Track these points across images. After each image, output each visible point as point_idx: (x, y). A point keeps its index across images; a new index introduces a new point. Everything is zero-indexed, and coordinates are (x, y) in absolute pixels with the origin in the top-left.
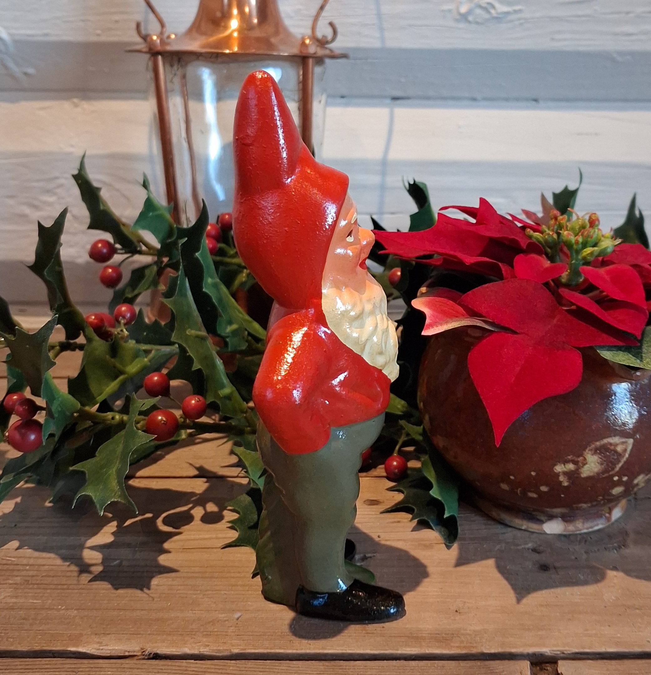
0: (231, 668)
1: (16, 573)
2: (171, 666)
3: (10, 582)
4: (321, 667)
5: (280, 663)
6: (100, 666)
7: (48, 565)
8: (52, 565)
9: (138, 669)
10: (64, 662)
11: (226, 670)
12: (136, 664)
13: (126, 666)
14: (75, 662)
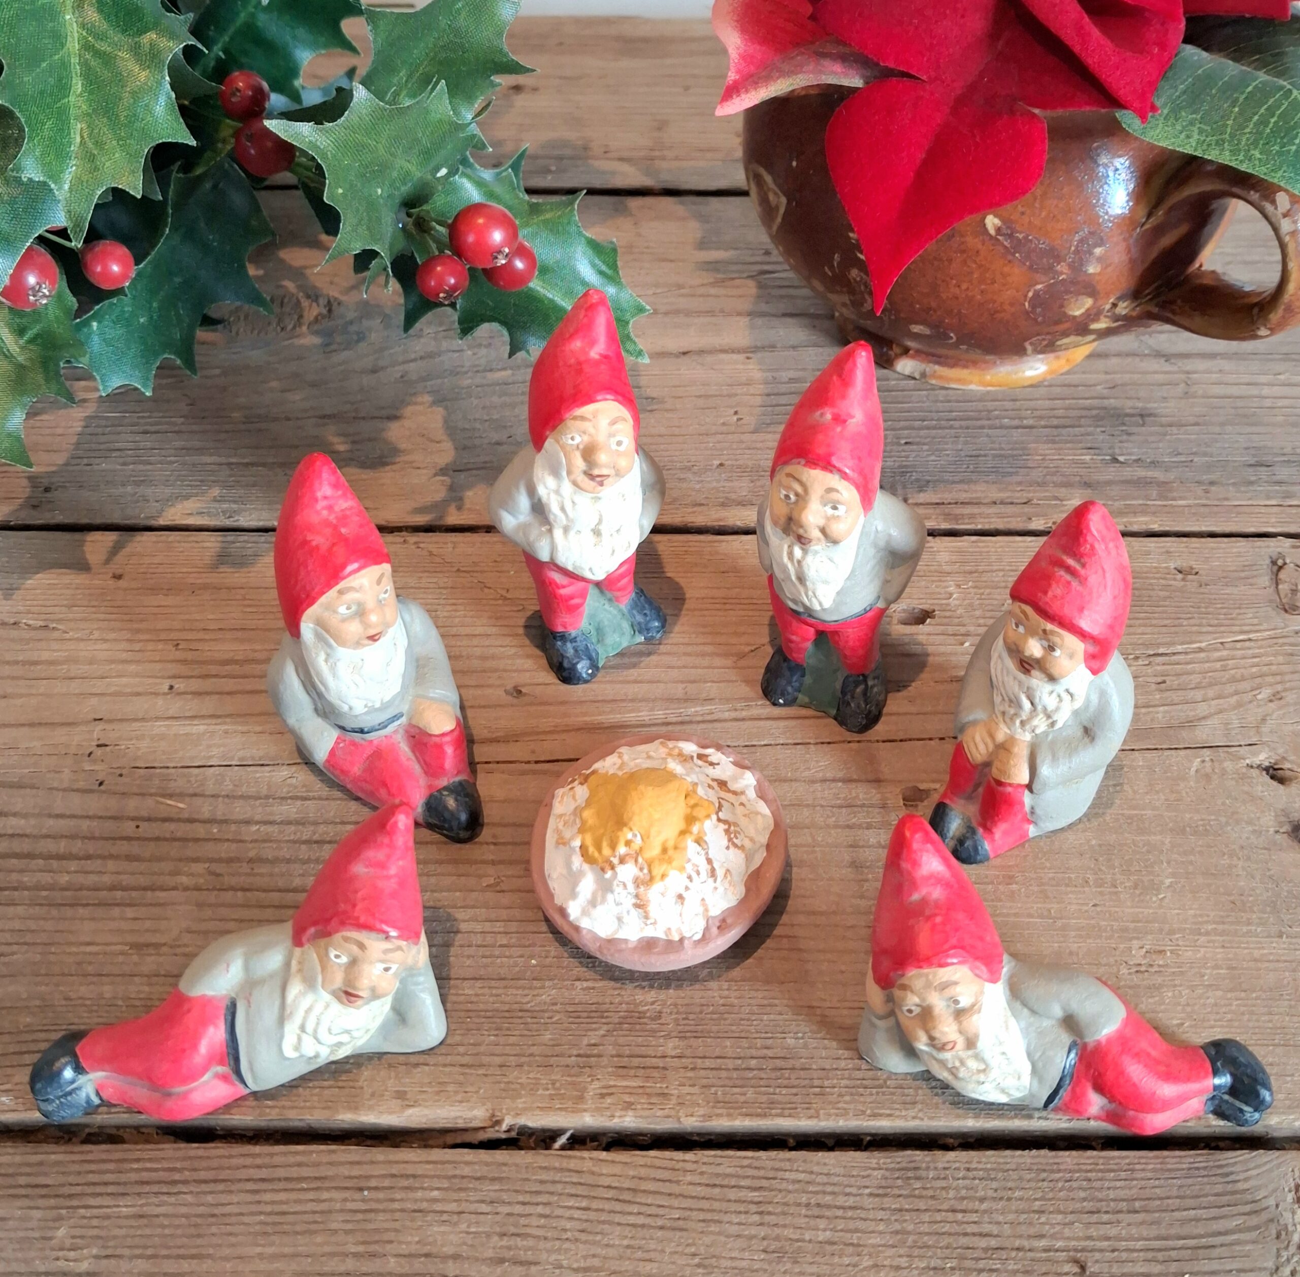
0: (689, 1178)
1: (192, 850)
2: (562, 1170)
3: (184, 880)
4: (875, 1173)
5: (789, 1160)
6: (410, 1169)
7: (257, 823)
8: (266, 823)
9: (493, 1179)
10: (334, 1158)
11: (678, 1182)
12: (487, 1164)
13: (467, 1171)
14: (356, 1158)
